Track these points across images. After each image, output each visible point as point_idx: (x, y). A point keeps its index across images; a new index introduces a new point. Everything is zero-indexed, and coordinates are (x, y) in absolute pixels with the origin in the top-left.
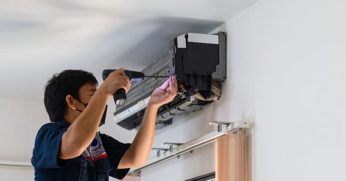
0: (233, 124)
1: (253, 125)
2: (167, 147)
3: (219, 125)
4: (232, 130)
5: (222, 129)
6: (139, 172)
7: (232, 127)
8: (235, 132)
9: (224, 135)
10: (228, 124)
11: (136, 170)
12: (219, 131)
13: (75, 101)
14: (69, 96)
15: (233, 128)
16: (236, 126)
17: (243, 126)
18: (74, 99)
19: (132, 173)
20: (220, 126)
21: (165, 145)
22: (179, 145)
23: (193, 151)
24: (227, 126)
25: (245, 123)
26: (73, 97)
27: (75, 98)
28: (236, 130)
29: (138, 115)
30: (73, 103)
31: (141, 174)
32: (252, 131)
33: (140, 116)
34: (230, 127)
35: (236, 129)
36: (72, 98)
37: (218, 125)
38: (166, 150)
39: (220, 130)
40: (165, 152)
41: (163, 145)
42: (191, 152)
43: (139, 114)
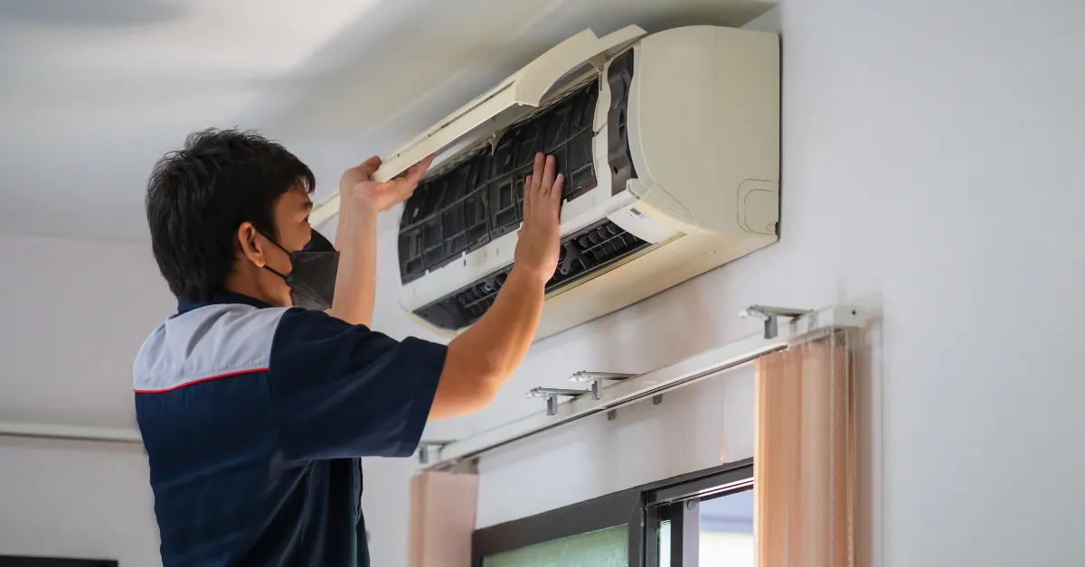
0: (813, 315)
1: (877, 320)
2: (584, 384)
3: (770, 318)
4: (811, 333)
5: (780, 330)
6: (475, 462)
7: (811, 325)
8: (819, 341)
9: (784, 348)
10: (796, 316)
11: (466, 457)
12: (768, 335)
13: (261, 242)
14: (247, 225)
15: (814, 328)
16: (826, 320)
17: (849, 322)
18: (259, 235)
19: (454, 462)
20: (773, 319)
21: (577, 379)
22: (622, 378)
23: (664, 398)
24: (793, 322)
25: (854, 313)
26: (256, 229)
27: (264, 235)
28: (822, 335)
29: (489, 287)
30: (258, 246)
31: (481, 466)
32: (874, 336)
33: (492, 291)
34: (803, 325)
35: (824, 329)
36: (253, 231)
37: (766, 318)
38: (576, 395)
39: (772, 332)
40: (572, 400)
41: (574, 379)
42: (657, 400)
43: (491, 284)
